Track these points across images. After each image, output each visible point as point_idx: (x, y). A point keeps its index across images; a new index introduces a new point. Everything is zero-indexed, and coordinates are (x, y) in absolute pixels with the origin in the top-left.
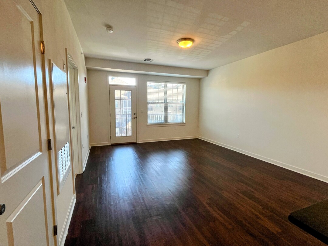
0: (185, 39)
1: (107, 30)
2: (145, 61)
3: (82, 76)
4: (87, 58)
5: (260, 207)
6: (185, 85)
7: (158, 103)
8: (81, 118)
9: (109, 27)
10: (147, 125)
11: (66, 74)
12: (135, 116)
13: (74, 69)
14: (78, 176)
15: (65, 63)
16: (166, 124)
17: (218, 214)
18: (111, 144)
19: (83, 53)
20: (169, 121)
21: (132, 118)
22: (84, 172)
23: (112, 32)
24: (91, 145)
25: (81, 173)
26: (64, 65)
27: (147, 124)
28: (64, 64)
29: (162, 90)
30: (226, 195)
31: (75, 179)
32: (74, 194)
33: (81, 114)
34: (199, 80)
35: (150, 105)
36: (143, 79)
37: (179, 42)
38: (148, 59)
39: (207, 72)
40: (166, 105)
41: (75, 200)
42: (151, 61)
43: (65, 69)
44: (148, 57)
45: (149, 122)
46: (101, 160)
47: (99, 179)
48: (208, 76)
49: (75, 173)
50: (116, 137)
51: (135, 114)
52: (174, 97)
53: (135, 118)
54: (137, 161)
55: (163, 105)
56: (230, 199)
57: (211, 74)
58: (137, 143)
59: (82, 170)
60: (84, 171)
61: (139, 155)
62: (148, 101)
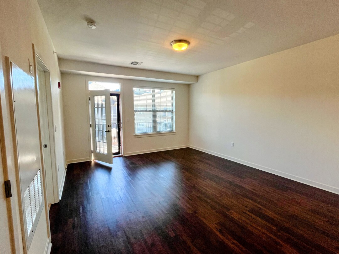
0: (180, 41)
1: (88, 25)
2: (131, 64)
3: (55, 81)
4: (61, 60)
5: (274, 228)
6: (174, 91)
7: (146, 111)
8: (55, 133)
9: (91, 22)
10: (135, 136)
11: (34, 78)
13: (45, 72)
14: (53, 206)
15: (32, 63)
16: (155, 134)
17: (233, 243)
19: (56, 53)
20: (158, 130)
22: (60, 200)
23: (94, 27)
24: (68, 162)
25: (57, 201)
26: (30, 66)
28: (30, 64)
29: (150, 97)
30: (235, 215)
31: (48, 211)
32: (48, 237)
33: (56, 128)
34: (189, 86)
35: (137, 114)
36: (129, 84)
37: (173, 44)
38: (135, 63)
39: (197, 77)
40: (154, 113)
41: (51, 245)
42: (138, 65)
43: (32, 72)
44: (135, 60)
45: (136, 132)
46: (82, 182)
47: (81, 208)
48: (198, 82)
49: (49, 203)
52: (163, 103)
54: (127, 180)
55: (152, 112)
56: (241, 221)
57: (200, 80)
58: (124, 156)
59: (58, 197)
60: (60, 198)
61: (128, 172)
62: (134, 109)
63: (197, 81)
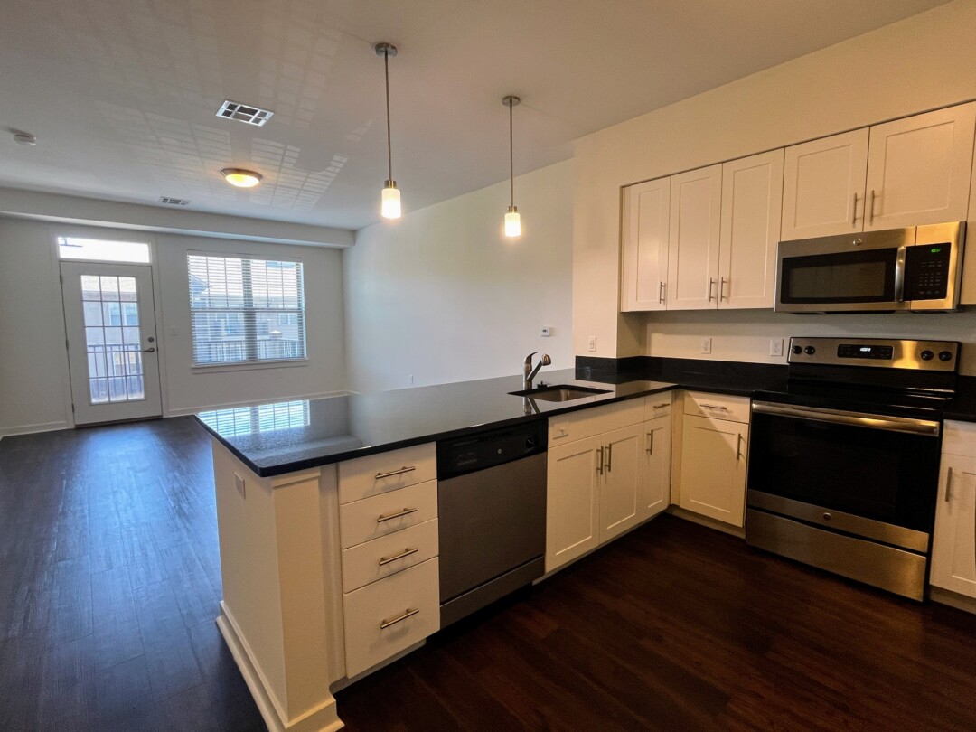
1: (16, 139)
2: (163, 202)
6: (301, 264)
7: (227, 309)
9: (23, 135)
10: (194, 368)
12: (153, 345)
16: (253, 363)
18: (76, 426)
21: (144, 351)
27: (193, 366)
34: (341, 251)
35: (197, 316)
37: (226, 174)
38: (171, 200)
39: (353, 233)
40: (250, 314)
42: (182, 205)
45: (200, 360)
50: (91, 405)
51: (151, 340)
52: (275, 293)
53: (152, 350)
55: (242, 313)
57: (361, 238)
58: (164, 417)
62: (192, 305)
63: (354, 241)
